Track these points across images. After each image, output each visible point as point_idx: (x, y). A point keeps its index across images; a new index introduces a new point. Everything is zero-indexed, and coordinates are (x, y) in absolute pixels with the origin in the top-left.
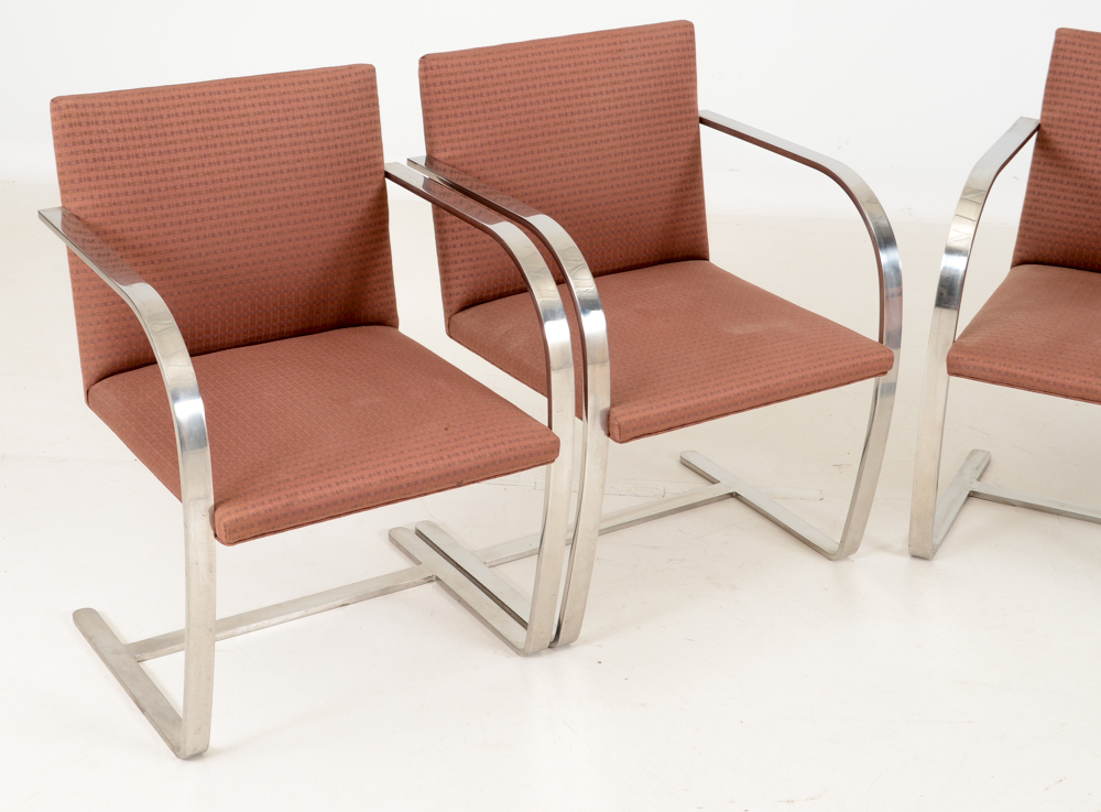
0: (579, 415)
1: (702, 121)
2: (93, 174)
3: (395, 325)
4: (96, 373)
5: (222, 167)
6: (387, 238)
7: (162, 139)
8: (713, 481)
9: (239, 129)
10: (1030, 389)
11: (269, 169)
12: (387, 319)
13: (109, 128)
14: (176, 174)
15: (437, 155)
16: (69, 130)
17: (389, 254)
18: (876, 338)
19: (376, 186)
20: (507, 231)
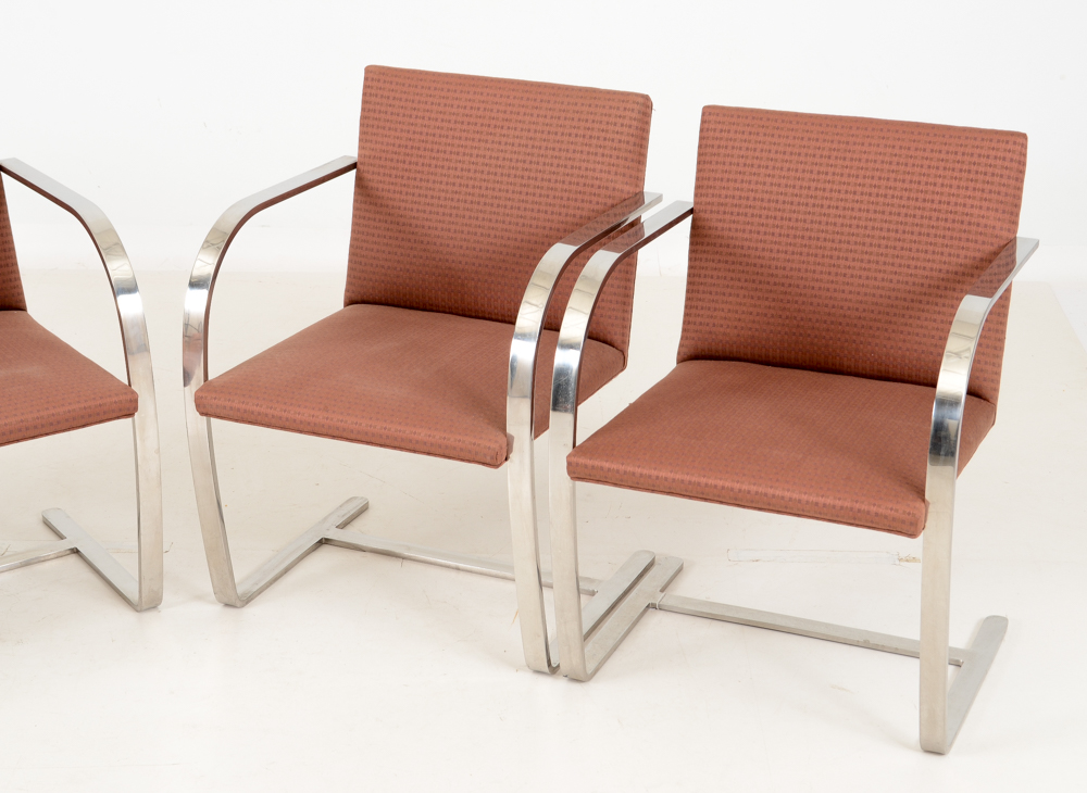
8: (61, 537)
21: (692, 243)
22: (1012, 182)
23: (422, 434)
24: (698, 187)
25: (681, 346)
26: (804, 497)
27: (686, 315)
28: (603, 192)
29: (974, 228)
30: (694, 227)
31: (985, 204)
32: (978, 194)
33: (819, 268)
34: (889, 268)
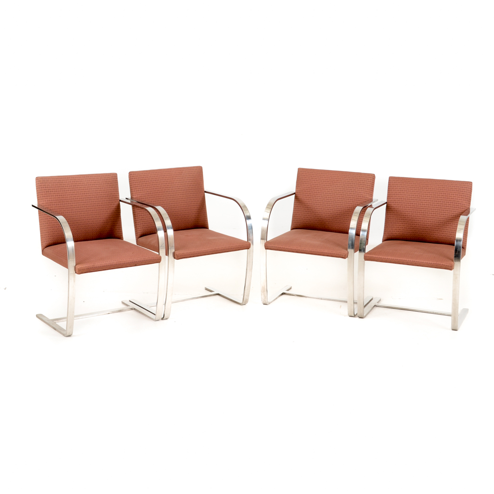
0: (166, 255)
1: (205, 192)
2: (46, 195)
3: (123, 239)
4: (45, 245)
5: (78, 195)
6: (120, 217)
7: (63, 188)
8: (211, 291)
9: (82, 186)
10: (284, 251)
11: (90, 197)
12: (120, 237)
13: (50, 184)
14: (66, 196)
15: (133, 197)
16: (40, 184)
17: (121, 221)
18: (247, 241)
19: (117, 203)
20: (150, 209)
21: (386, 211)
22: (469, 194)
23: (326, 251)
24: (388, 197)
25: (383, 237)
26: (424, 262)
27: (385, 229)
28: (363, 198)
29: (460, 205)
30: (387, 207)
31: (462, 199)
32: (461, 196)
33: (420, 216)
34: (438, 215)
